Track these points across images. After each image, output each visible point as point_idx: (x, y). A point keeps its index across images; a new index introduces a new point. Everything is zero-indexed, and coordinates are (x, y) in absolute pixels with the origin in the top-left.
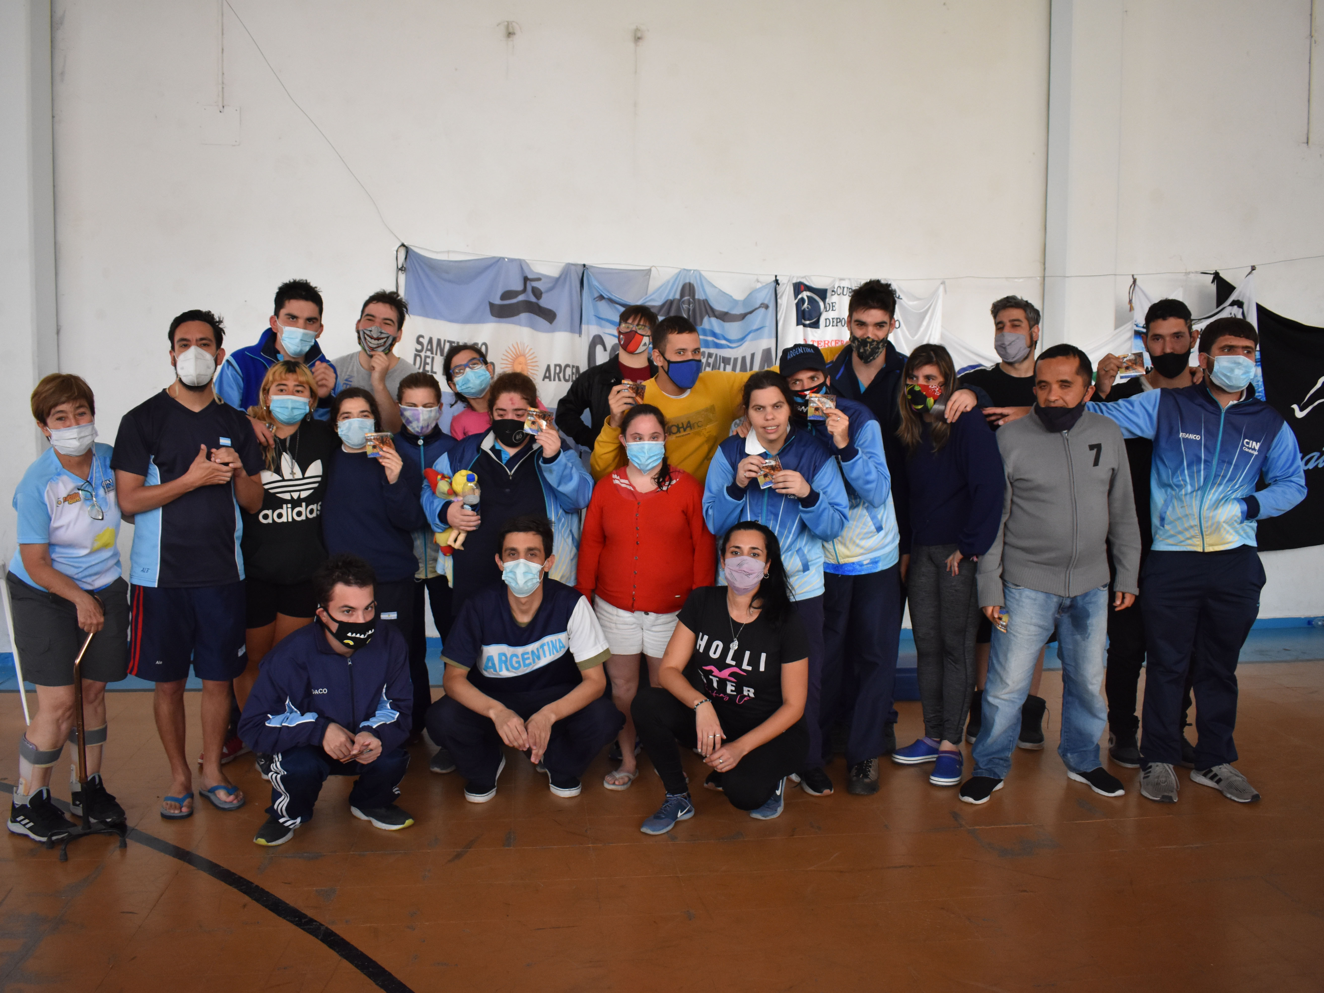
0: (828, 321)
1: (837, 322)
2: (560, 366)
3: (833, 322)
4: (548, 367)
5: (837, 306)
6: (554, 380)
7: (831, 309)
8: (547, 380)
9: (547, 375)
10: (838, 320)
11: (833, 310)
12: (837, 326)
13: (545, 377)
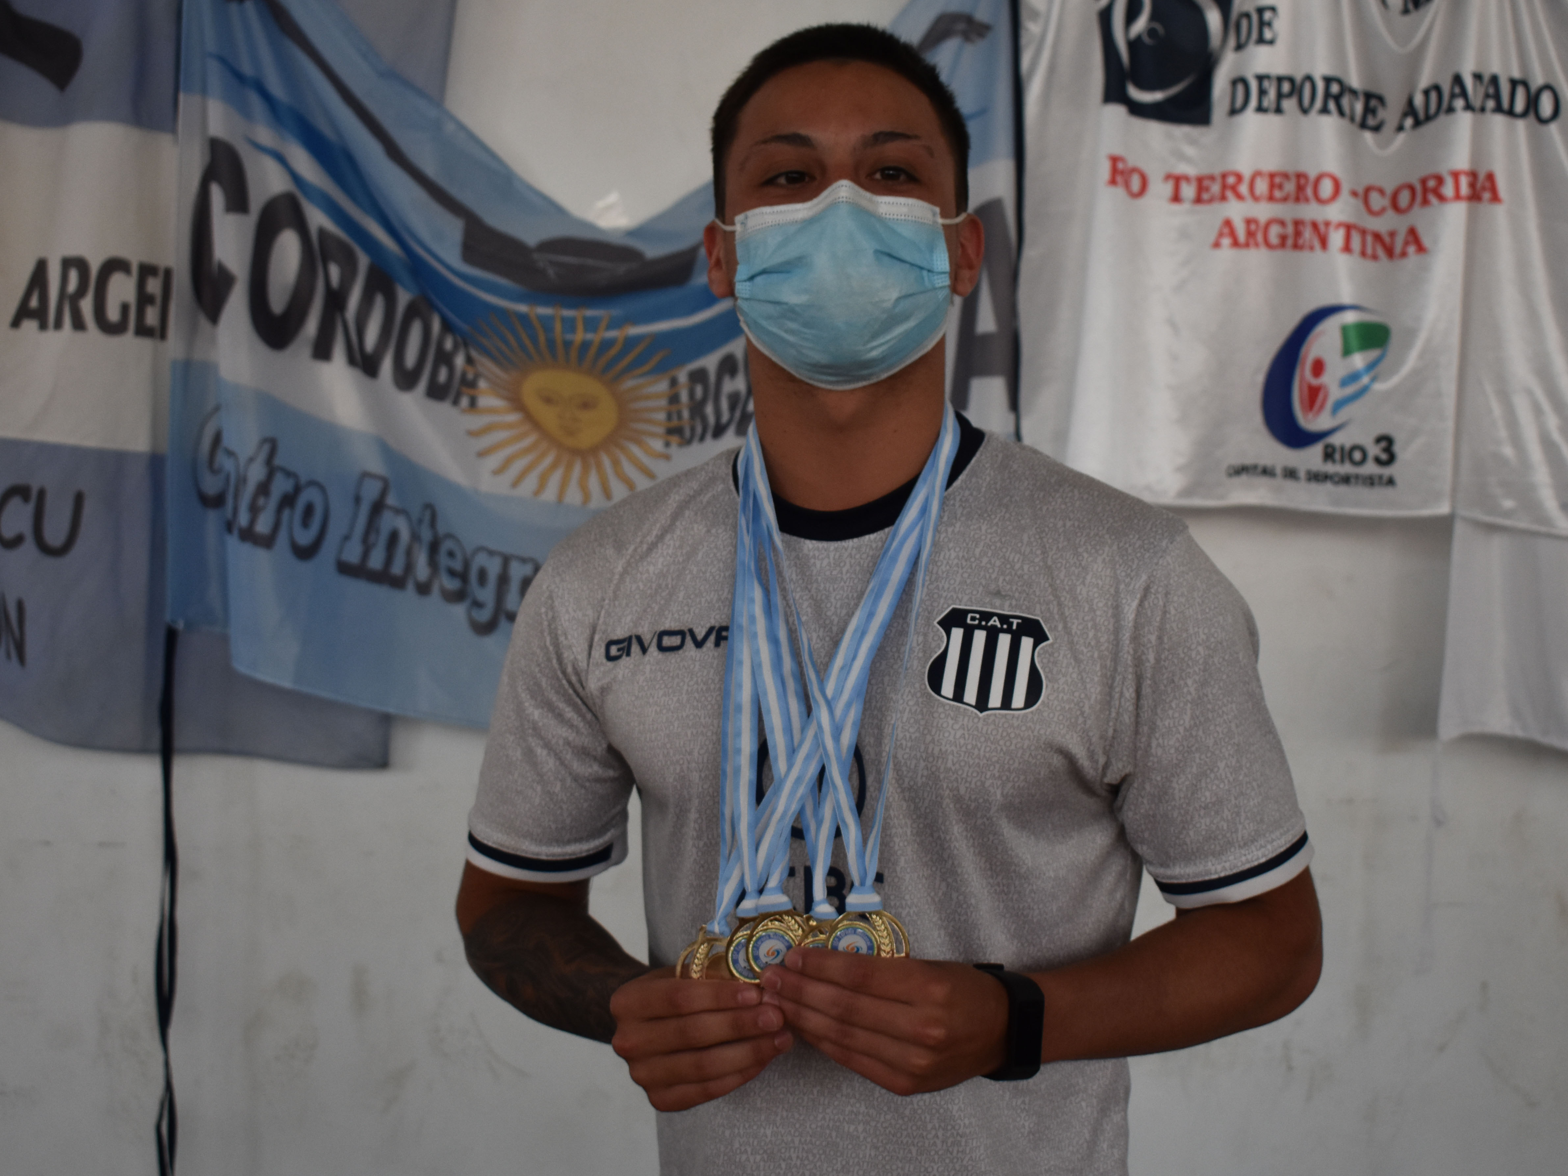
0: (1240, 89)
1: (1280, 96)
2: (80, 264)
3: (1262, 92)
4: (41, 267)
5: (1281, 25)
6: (58, 325)
7: (1255, 35)
8: (30, 326)
9: (34, 303)
10: (1286, 87)
11: (1261, 40)
12: (1278, 110)
13: (22, 314)
